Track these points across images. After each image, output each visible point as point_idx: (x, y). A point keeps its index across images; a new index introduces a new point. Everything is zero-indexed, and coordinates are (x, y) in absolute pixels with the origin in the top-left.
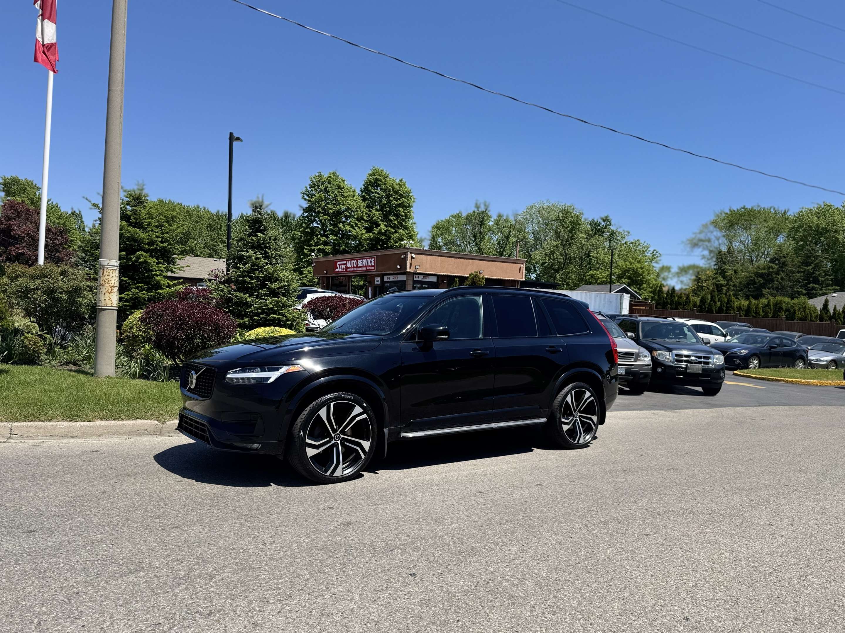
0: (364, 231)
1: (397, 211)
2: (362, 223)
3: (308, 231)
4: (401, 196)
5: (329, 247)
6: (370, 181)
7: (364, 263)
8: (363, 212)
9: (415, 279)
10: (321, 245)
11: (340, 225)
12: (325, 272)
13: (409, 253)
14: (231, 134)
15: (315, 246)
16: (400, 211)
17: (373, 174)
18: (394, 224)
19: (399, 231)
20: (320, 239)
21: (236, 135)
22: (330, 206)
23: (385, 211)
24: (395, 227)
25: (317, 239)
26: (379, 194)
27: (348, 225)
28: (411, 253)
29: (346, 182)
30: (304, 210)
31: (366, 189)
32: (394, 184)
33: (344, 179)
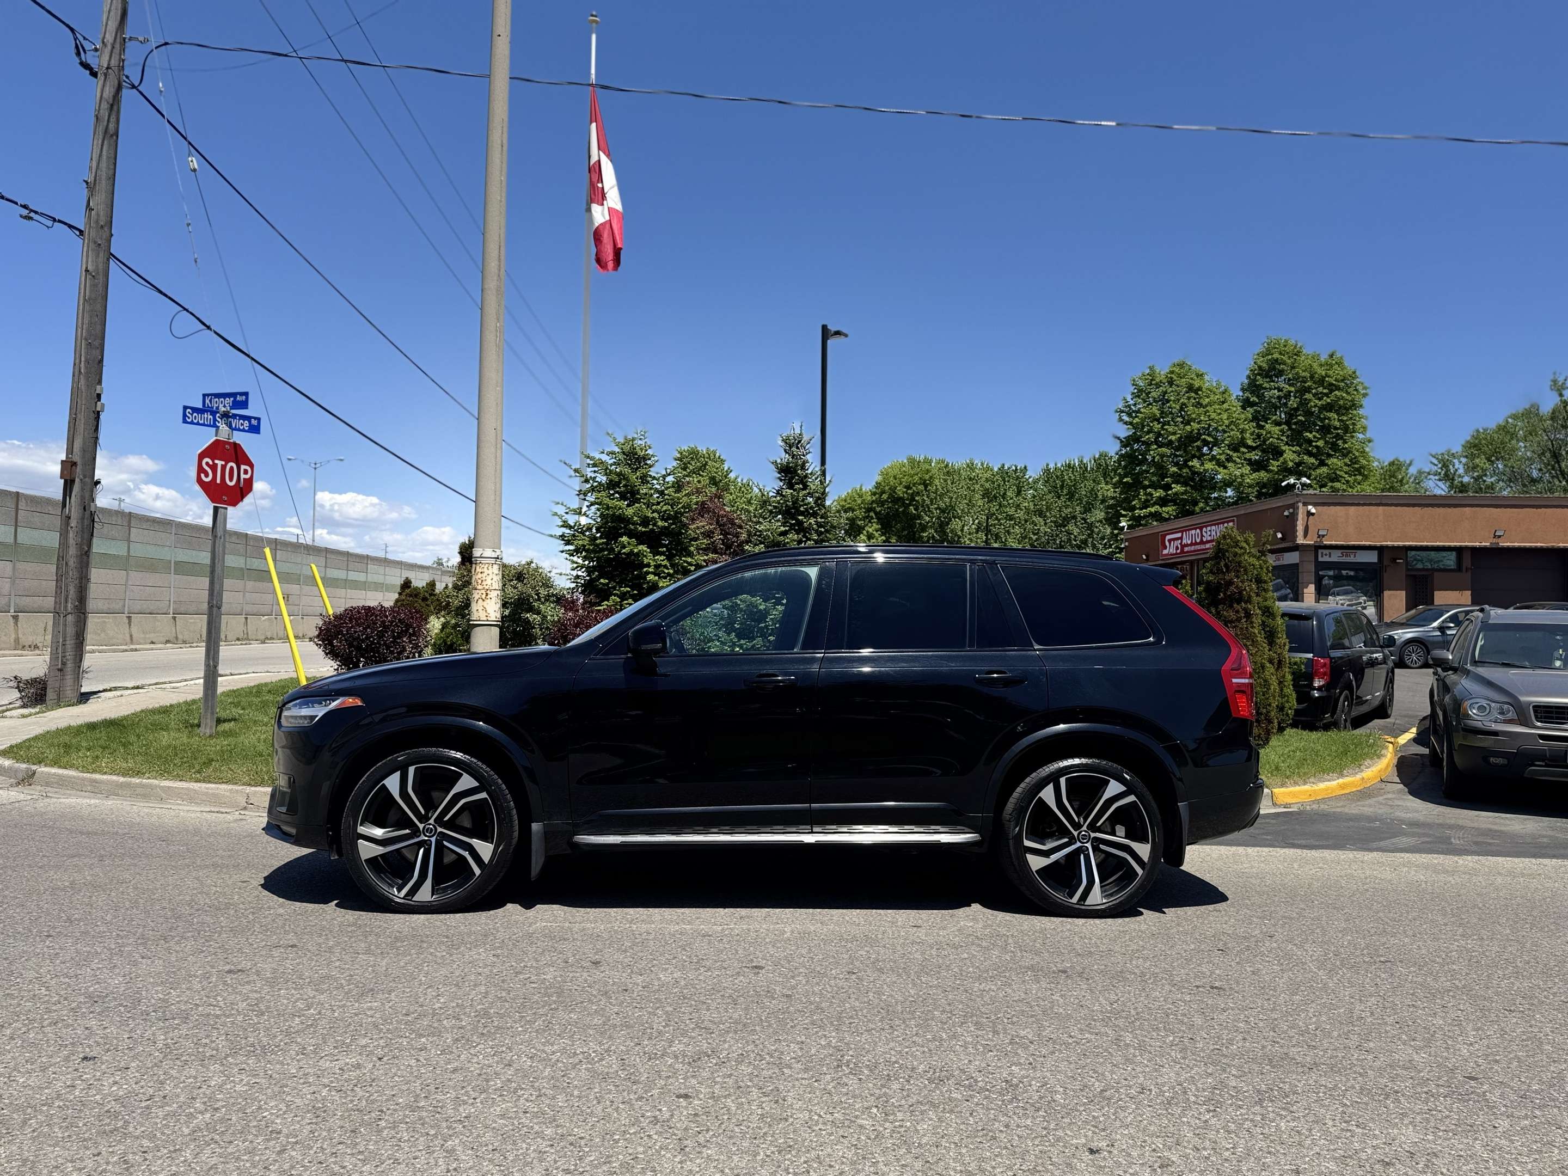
0: (1247, 469)
1: (1322, 420)
2: (1244, 453)
3: (1127, 482)
4: (1332, 388)
5: (1170, 509)
6: (1260, 367)
7: (1214, 533)
8: (1243, 431)
9: (1320, 559)
10: (1153, 505)
11: (1195, 463)
12: (1144, 557)
13: (1300, 505)
14: (824, 328)
15: (1141, 509)
16: (1329, 419)
17: (1268, 352)
18: (1317, 447)
19: (1329, 462)
20: (1151, 495)
21: (832, 328)
22: (1171, 429)
23: (1295, 424)
24: (1318, 454)
25: (1145, 494)
26: (1280, 390)
27: (1210, 460)
28: (1305, 504)
29: (1206, 377)
30: (1122, 442)
31: (1253, 387)
32: (1315, 365)
33: (1202, 371)
